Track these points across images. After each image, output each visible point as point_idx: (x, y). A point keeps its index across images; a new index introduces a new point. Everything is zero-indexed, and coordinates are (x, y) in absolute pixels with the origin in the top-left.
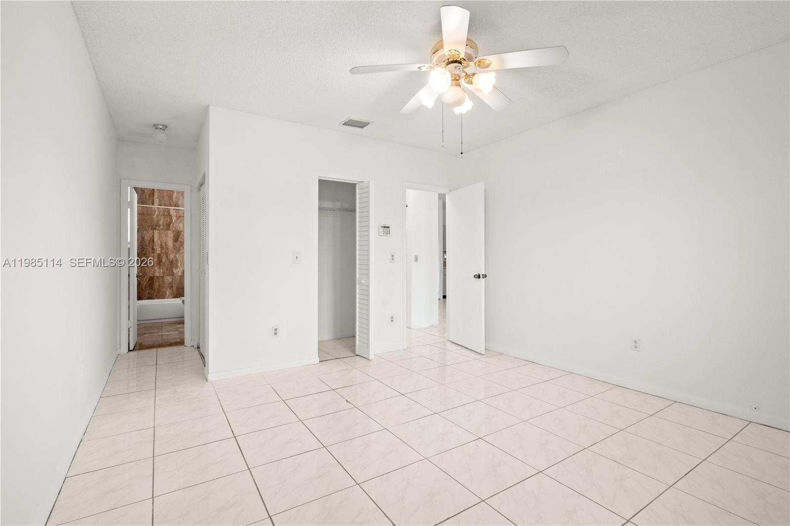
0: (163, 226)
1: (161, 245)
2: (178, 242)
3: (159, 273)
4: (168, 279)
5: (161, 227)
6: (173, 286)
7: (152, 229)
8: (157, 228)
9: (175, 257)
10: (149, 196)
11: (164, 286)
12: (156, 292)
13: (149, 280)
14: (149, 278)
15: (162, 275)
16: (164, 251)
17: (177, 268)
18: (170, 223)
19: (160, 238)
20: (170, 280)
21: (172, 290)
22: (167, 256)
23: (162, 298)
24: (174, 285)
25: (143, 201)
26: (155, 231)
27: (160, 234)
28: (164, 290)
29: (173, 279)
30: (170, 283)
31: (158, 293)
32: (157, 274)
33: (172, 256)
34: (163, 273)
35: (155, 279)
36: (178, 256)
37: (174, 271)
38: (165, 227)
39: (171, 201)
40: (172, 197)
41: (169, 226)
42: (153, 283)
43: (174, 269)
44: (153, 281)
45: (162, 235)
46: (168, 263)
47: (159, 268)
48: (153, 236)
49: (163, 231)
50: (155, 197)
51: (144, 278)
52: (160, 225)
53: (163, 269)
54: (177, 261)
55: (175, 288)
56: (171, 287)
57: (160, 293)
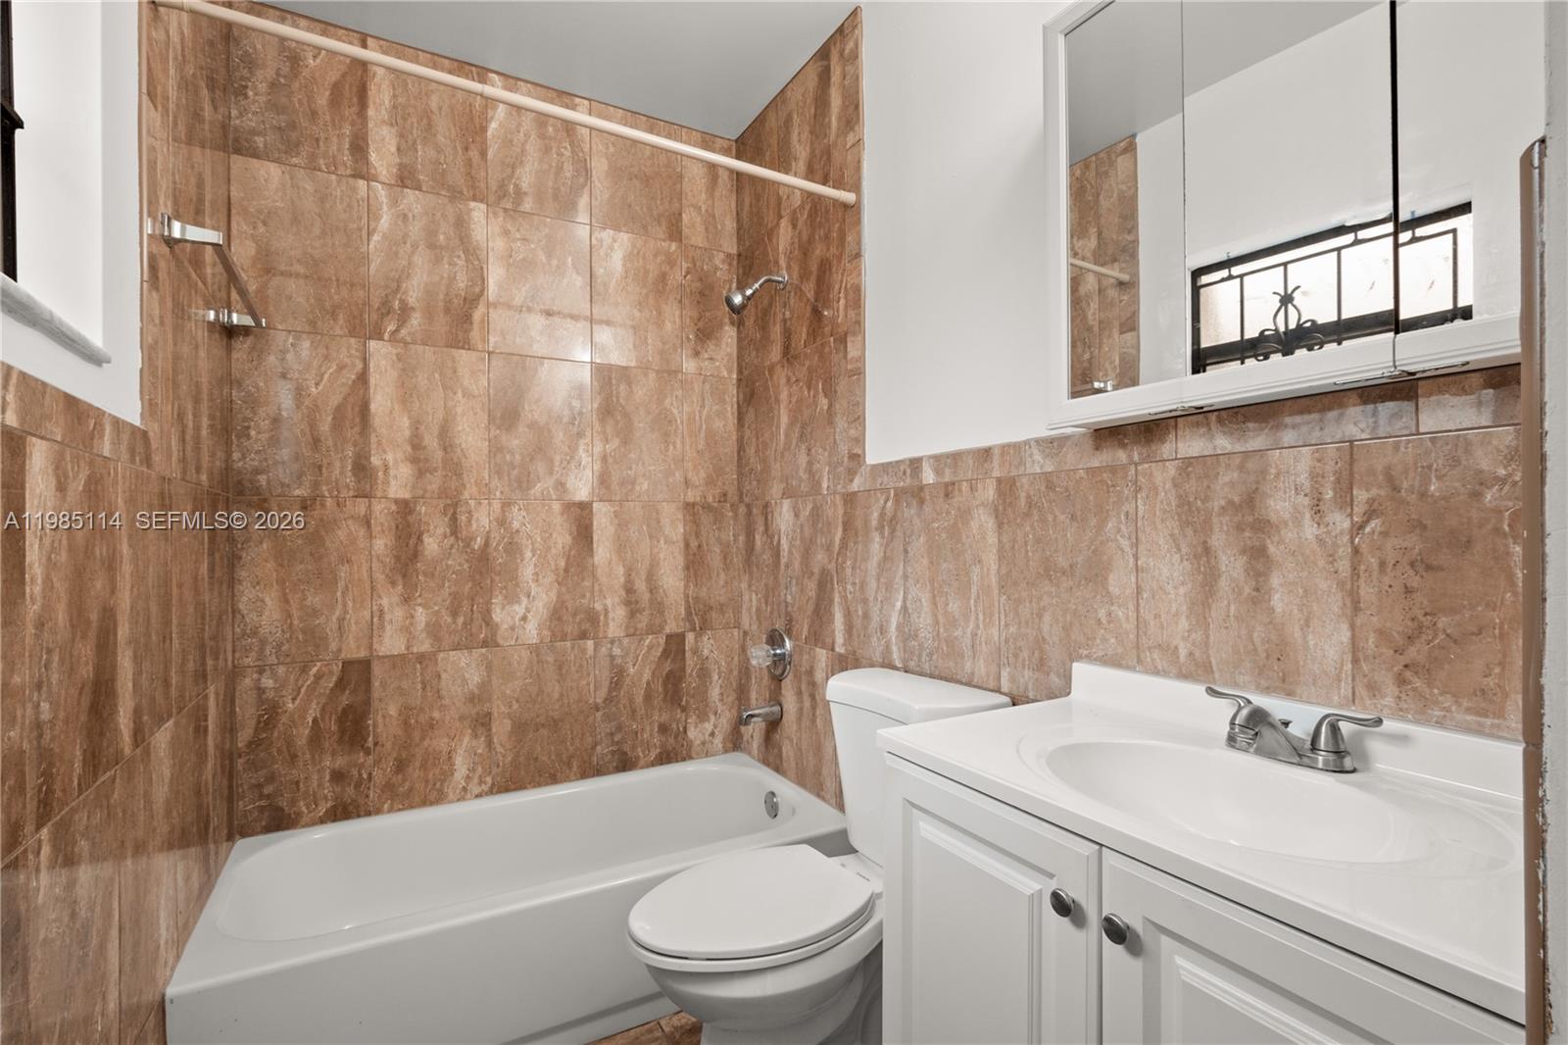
0: (429, 314)
1: (416, 443)
2: (521, 428)
3: (407, 630)
4: (463, 670)
5: (416, 321)
6: (489, 714)
7: (352, 333)
8: (391, 328)
9: (502, 522)
10: (335, 101)
11: (436, 715)
12: (389, 765)
13: (341, 684)
14: (337, 668)
15: (424, 646)
16: (434, 483)
17: (511, 599)
18: (473, 299)
19: (406, 394)
20: (475, 678)
21: (489, 744)
22: (454, 519)
23: (425, 802)
24: (498, 708)
25: (292, 126)
26: (373, 344)
27: (406, 370)
28: (441, 743)
29: (489, 667)
30: (472, 699)
31: (401, 766)
32: (391, 643)
33: (482, 520)
34: (434, 630)
35: (377, 670)
36: (517, 518)
37: (497, 616)
38: (441, 324)
39: (474, 154)
40: (484, 129)
41: (467, 318)
42: (367, 702)
43: (497, 600)
44: (368, 690)
45: (422, 380)
46: (457, 562)
47: (406, 600)
48: (363, 378)
49: (427, 354)
50: (371, 112)
51: (304, 670)
52: (406, 311)
53: (425, 606)
54: (513, 549)
55: (501, 728)
56: (482, 723)
57: (415, 772)
